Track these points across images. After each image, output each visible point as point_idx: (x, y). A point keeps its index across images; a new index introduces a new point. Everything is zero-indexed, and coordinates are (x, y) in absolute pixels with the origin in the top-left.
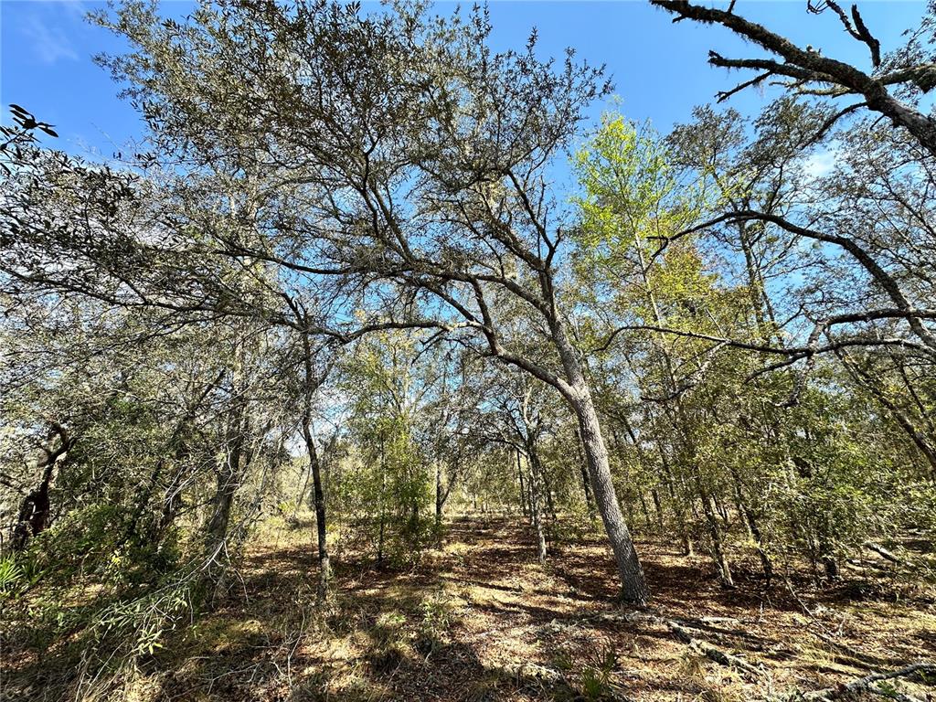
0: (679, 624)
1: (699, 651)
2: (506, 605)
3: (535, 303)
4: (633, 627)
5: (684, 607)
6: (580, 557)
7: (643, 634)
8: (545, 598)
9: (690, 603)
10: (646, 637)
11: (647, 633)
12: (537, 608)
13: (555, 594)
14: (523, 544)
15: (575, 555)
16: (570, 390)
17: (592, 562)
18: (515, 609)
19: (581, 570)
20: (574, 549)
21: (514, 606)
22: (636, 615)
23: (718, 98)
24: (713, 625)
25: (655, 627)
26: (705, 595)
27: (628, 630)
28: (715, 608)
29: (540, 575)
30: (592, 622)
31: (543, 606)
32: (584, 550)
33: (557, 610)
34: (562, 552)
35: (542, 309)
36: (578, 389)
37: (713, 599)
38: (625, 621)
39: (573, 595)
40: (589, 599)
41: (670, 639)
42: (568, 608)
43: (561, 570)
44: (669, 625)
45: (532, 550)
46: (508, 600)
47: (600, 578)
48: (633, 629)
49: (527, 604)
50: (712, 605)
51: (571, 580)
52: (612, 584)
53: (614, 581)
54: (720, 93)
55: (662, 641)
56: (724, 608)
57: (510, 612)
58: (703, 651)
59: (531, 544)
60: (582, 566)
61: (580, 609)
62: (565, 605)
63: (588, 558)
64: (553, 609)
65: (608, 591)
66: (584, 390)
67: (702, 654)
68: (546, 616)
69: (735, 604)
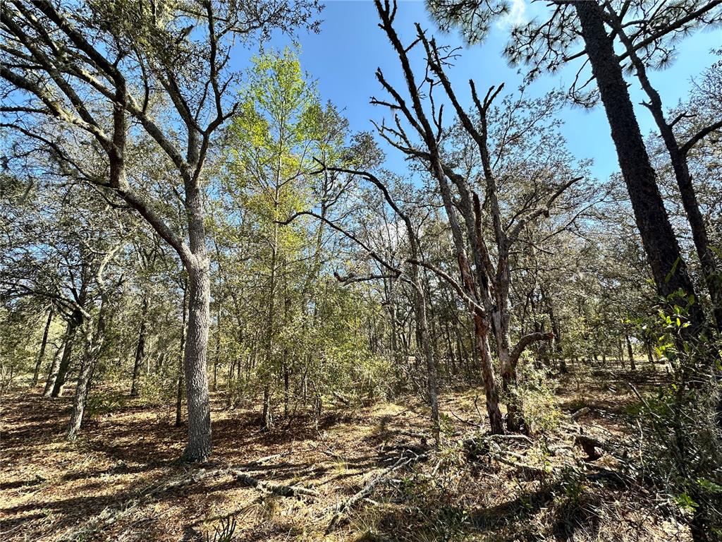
0: (242, 471)
1: (265, 490)
2: (14, 510)
3: (177, 159)
4: (201, 487)
5: (239, 454)
6: (121, 425)
7: (213, 490)
8: (80, 483)
9: (243, 450)
10: (215, 493)
11: (215, 489)
12: (70, 500)
13: (97, 474)
14: (32, 420)
15: (115, 424)
16: (191, 257)
17: (135, 428)
18: (32, 512)
19: (126, 439)
20: (114, 417)
21: (29, 507)
22: (202, 474)
23: (371, 100)
24: (264, 464)
25: (221, 480)
26: (249, 440)
27: (197, 491)
28: (261, 449)
29: (69, 455)
30: (154, 495)
31: (81, 494)
32: (127, 417)
33: (104, 494)
34: (96, 423)
35: (183, 169)
36: (200, 259)
37: (256, 442)
38: (193, 482)
39: (123, 470)
40: (144, 470)
41: (238, 487)
42: (119, 487)
43: (100, 443)
44: (234, 475)
45: (48, 426)
46: (15, 502)
47: (150, 444)
48: (202, 489)
49: (53, 498)
50: (257, 447)
51: (115, 453)
52: (164, 447)
53: (166, 443)
54: (374, 98)
55: (231, 492)
56: (266, 447)
57: (23, 519)
58: (269, 489)
59: (47, 419)
60: (126, 434)
61: (134, 485)
62: (112, 483)
63: (132, 424)
64: (98, 494)
65: (163, 455)
66: (205, 261)
67: (269, 492)
68: (87, 506)
69: (272, 443)
